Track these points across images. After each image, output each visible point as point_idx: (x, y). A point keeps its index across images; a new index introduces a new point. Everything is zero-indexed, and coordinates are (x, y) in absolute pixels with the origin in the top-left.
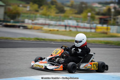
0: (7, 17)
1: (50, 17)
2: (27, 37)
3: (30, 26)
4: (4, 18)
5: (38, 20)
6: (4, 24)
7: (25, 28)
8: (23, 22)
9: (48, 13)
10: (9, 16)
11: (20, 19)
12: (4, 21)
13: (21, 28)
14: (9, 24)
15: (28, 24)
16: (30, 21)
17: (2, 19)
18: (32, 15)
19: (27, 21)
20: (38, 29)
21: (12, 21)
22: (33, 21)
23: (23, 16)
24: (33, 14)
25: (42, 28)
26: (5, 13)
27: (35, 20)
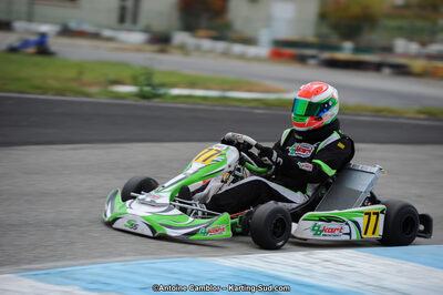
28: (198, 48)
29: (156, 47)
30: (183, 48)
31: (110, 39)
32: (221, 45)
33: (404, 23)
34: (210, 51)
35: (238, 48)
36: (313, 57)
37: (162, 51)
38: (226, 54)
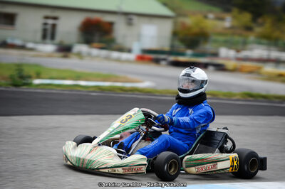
0: (177, 43)
1: (280, 43)
2: (225, 90)
3: (231, 64)
4: (172, 46)
5: (251, 50)
6: (172, 58)
7: (220, 68)
8: (216, 55)
9: (277, 34)
10: (183, 41)
11: (209, 47)
12: (170, 53)
13: (211, 68)
14: (181, 59)
15: (228, 58)
16: (232, 53)
17: (167, 48)
18: (237, 38)
19: (224, 52)
20: (251, 72)
21: (189, 52)
22: (238, 51)
23: (215, 41)
24: (240, 35)
25: (259, 68)
26: (175, 34)
27: (244, 49)
28: (89, 55)
29: (61, 54)
30: (79, 55)
31: (31, 49)
32: (104, 53)
33: (228, 38)
34: (97, 57)
35: (115, 54)
36: (164, 60)
37: (65, 57)
38: (107, 58)
